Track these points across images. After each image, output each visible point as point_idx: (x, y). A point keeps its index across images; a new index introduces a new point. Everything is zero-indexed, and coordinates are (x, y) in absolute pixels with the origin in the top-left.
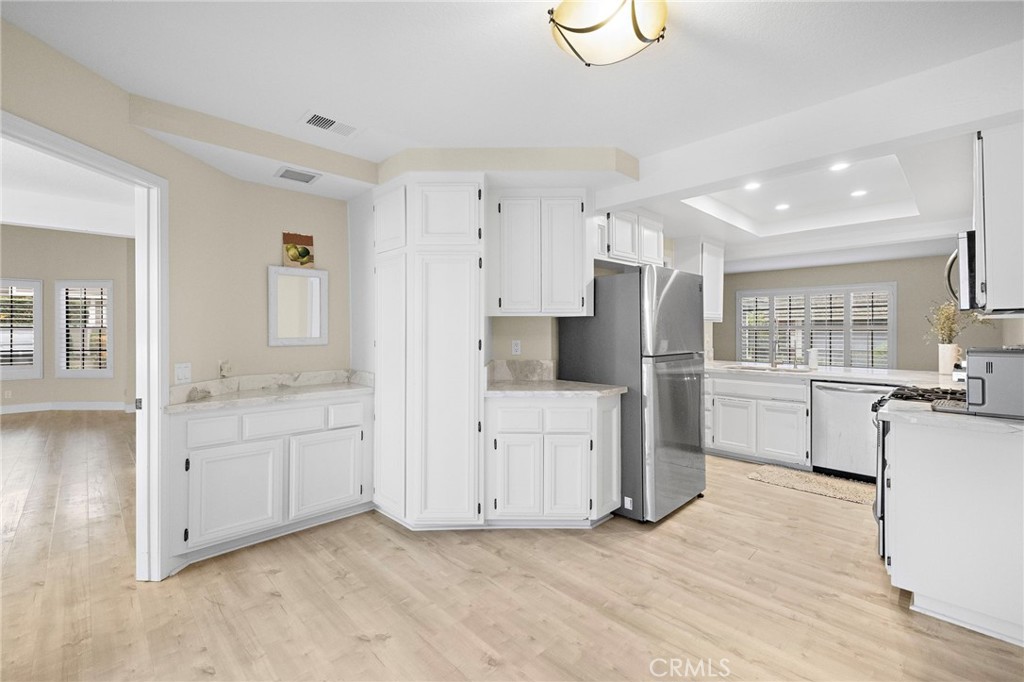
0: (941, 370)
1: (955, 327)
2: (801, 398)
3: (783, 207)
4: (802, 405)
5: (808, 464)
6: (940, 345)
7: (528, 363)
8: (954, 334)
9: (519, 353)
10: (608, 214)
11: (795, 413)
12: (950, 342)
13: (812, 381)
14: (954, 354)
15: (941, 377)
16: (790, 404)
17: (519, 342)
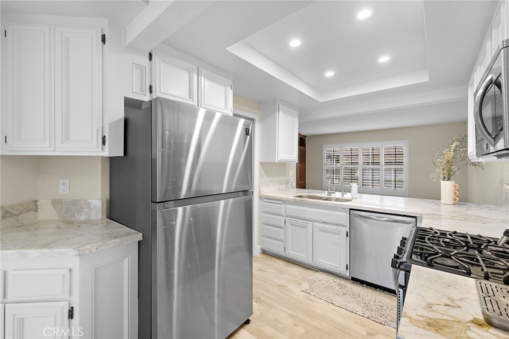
0: (443, 201)
1: (454, 168)
2: (342, 223)
3: (330, 74)
4: (343, 229)
5: (348, 274)
6: (442, 182)
7: (74, 202)
8: (452, 173)
9: (67, 192)
10: (150, 55)
11: (338, 234)
12: (449, 179)
13: (350, 209)
14: (453, 189)
15: (442, 207)
16: (334, 227)
17: (67, 181)
